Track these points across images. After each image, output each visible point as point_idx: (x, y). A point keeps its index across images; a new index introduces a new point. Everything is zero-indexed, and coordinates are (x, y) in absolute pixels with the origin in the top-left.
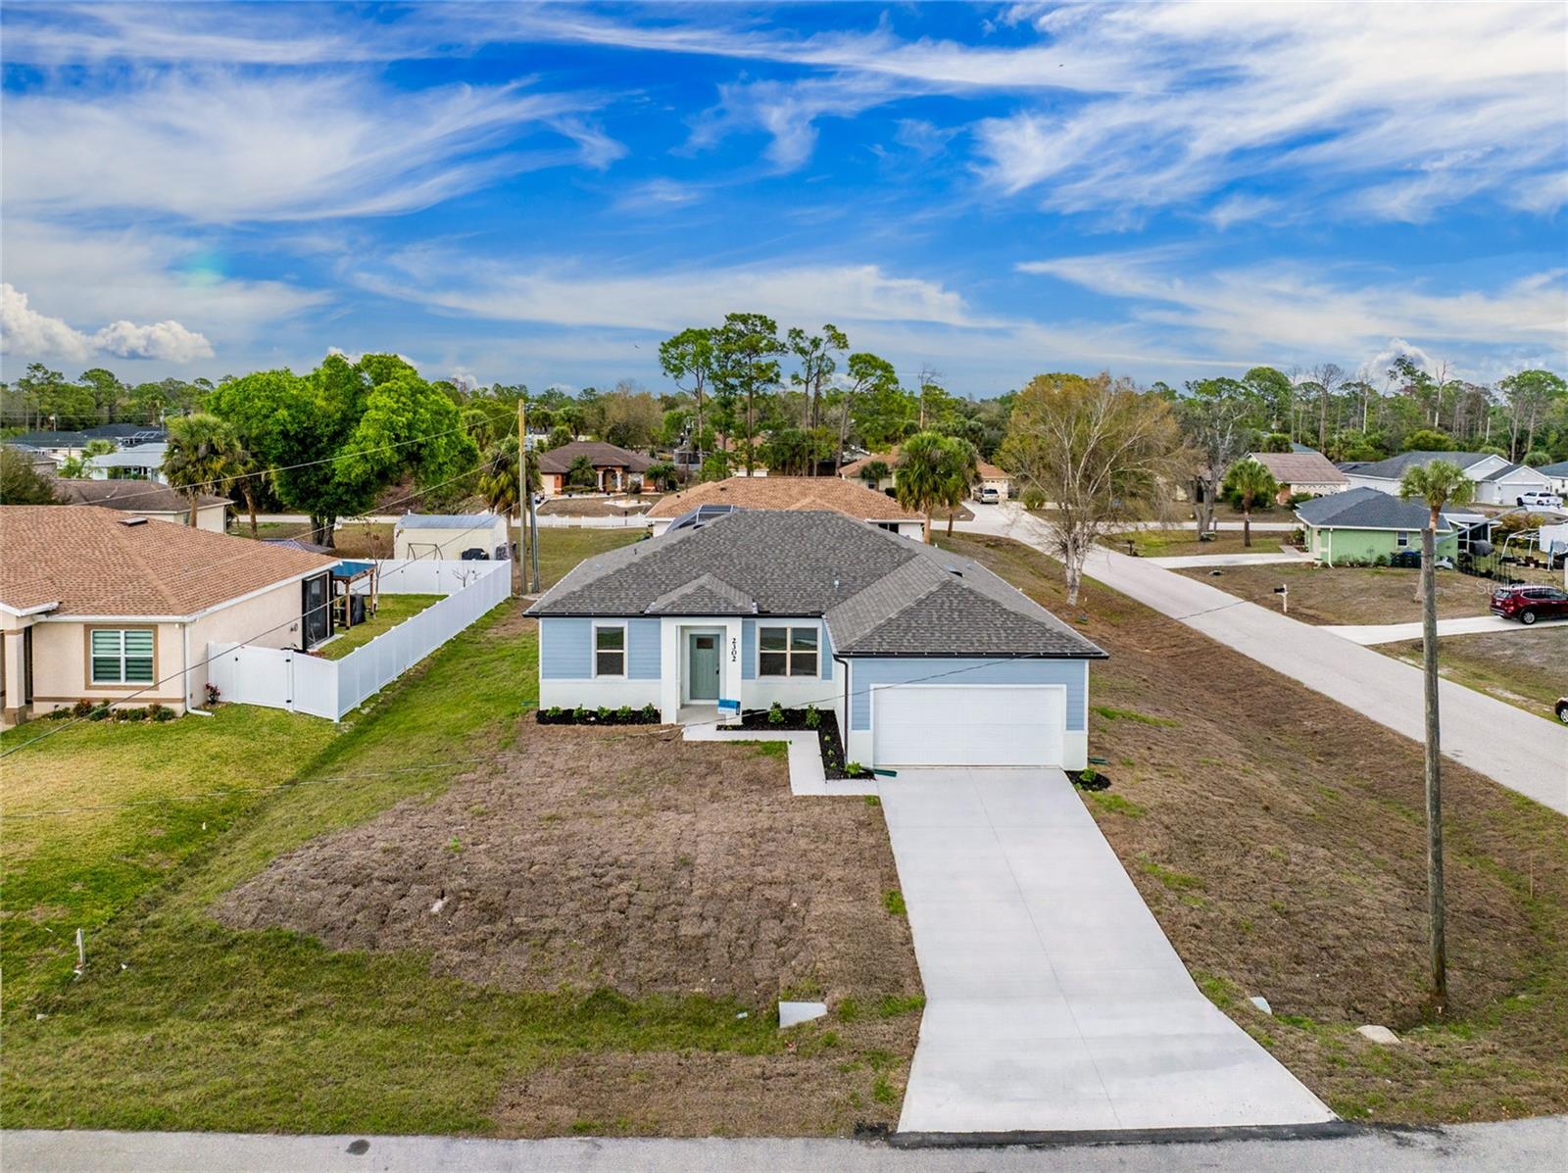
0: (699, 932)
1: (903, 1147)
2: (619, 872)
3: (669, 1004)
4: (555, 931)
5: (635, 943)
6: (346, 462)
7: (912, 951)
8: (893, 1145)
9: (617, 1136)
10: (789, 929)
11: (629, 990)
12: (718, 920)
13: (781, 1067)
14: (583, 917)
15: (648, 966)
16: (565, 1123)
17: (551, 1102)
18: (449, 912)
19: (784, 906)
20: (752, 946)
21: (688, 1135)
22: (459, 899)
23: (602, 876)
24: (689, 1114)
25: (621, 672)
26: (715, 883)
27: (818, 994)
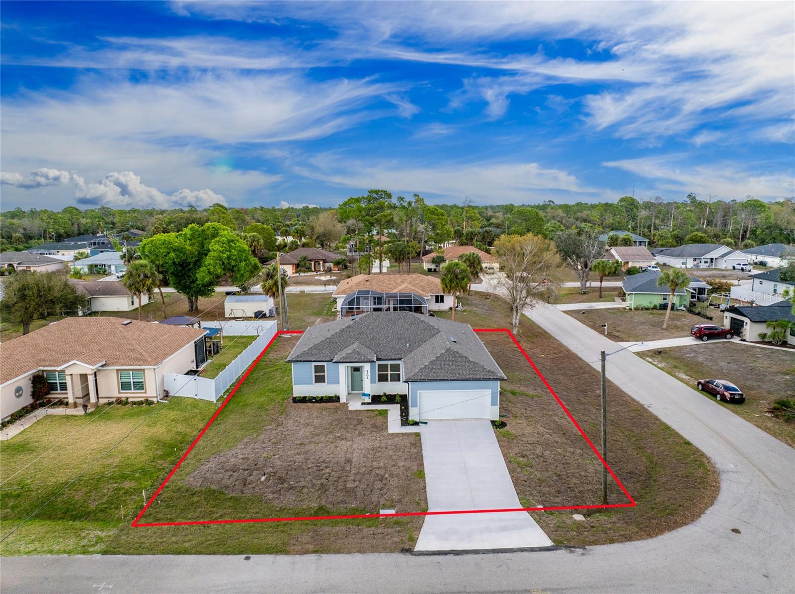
0: (354, 486)
1: (415, 555)
2: (325, 465)
3: (343, 511)
4: (304, 487)
5: (332, 490)
6: (202, 275)
7: (426, 492)
8: (412, 555)
9: (327, 553)
10: (385, 484)
11: (330, 506)
12: (360, 482)
13: (379, 531)
14: (314, 481)
15: (336, 498)
16: (310, 549)
17: (306, 543)
18: (267, 481)
19: (383, 476)
20: (371, 491)
21: (349, 553)
22: (270, 476)
23: (320, 466)
24: (349, 546)
25: (324, 382)
26: (359, 468)
27: (392, 507)
